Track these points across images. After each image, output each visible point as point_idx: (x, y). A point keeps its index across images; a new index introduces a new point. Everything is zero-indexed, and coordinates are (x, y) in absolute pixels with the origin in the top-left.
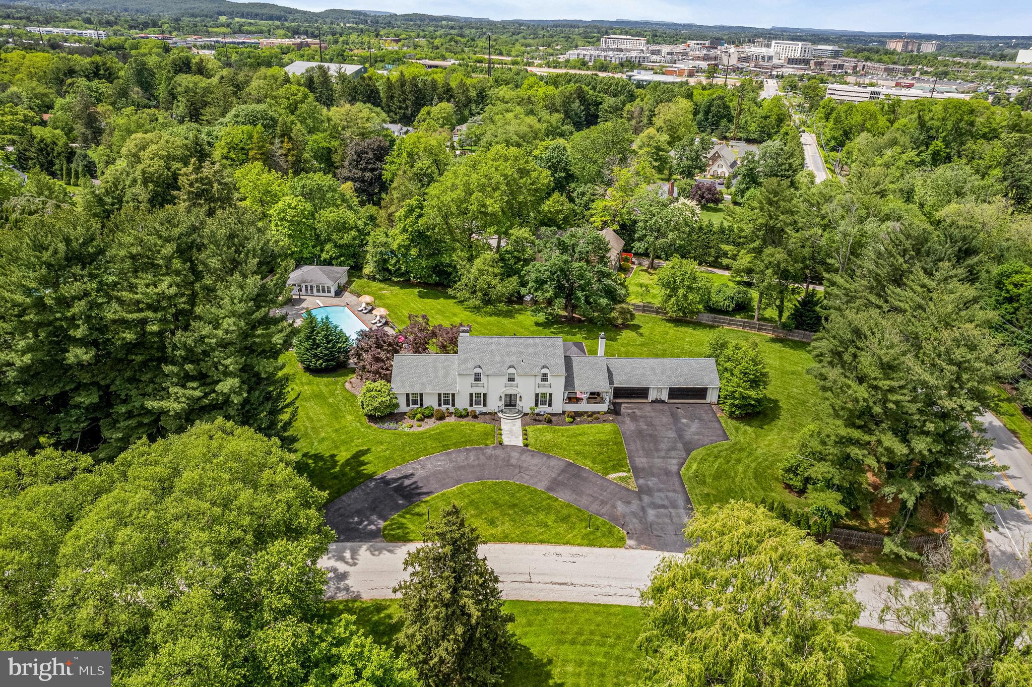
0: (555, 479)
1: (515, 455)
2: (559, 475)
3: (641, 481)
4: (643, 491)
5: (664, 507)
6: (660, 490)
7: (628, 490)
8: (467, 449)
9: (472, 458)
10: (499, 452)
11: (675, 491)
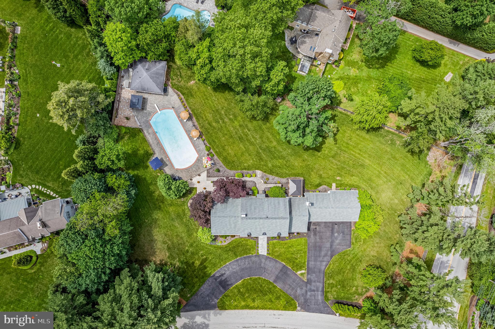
0: (277, 276)
1: (263, 260)
2: (279, 273)
3: (309, 276)
4: (309, 282)
5: (314, 291)
6: (315, 282)
7: (303, 281)
8: (245, 257)
9: (247, 263)
10: (257, 259)
11: (320, 282)
